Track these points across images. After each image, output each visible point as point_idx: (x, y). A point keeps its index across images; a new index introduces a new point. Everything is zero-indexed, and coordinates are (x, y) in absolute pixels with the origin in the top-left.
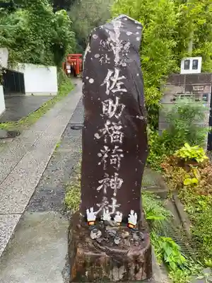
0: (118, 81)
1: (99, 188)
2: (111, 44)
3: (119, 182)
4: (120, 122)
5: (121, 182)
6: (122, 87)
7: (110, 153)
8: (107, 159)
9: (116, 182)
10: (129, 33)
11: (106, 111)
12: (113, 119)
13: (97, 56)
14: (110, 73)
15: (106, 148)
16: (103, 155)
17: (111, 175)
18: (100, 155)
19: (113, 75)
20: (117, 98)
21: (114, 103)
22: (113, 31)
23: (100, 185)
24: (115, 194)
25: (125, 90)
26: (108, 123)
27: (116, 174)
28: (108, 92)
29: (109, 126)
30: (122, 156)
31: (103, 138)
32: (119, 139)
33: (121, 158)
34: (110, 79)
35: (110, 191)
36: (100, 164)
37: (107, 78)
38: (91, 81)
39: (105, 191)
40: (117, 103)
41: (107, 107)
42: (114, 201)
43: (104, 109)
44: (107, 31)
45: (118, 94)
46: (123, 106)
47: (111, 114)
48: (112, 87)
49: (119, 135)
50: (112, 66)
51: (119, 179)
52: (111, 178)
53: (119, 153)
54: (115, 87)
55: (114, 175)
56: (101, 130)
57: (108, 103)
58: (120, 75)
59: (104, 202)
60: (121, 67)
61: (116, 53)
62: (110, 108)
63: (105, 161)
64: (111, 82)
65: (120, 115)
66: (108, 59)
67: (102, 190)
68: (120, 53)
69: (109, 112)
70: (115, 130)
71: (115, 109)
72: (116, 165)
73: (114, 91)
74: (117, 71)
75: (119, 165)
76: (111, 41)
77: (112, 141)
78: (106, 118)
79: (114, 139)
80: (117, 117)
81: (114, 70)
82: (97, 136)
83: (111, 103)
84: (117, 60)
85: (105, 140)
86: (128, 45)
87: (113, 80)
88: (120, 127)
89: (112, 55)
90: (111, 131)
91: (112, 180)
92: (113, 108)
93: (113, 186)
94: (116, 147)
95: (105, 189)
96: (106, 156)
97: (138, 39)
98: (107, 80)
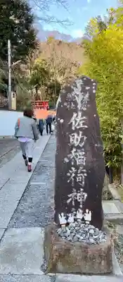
0: (80, 121)
1: (69, 201)
2: (75, 96)
3: (84, 196)
4: (83, 150)
5: (86, 195)
6: (84, 124)
7: (76, 173)
8: (74, 177)
9: (81, 196)
10: (87, 88)
11: (73, 142)
12: (78, 147)
13: (65, 104)
14: (75, 115)
15: (73, 169)
16: (71, 174)
17: (78, 190)
18: (69, 174)
19: (77, 116)
20: (81, 132)
21: (78, 135)
22: (76, 87)
23: (69, 198)
24: (81, 206)
25: (86, 127)
26: (74, 150)
27: (82, 190)
28: (73, 128)
29: (75, 152)
30: (85, 175)
31: (70, 162)
32: (83, 162)
34: (74, 120)
35: (77, 203)
36: (68, 181)
37: (73, 118)
38: (62, 121)
39: (73, 204)
40: (80, 135)
41: (74, 139)
42: (81, 211)
43: (71, 140)
44: (72, 87)
45: (81, 129)
46: (85, 138)
47: (76, 144)
48: (77, 124)
49: (83, 159)
50: (76, 110)
51: (84, 193)
52: (78, 193)
53: (83, 173)
54: (79, 125)
55: (80, 190)
56: (69, 156)
57: (74, 135)
58: (82, 116)
59: (73, 212)
60: (82, 111)
61: (79, 101)
62: (76, 139)
63: (73, 179)
64: (76, 121)
65: (83, 144)
66: (74, 106)
67: (71, 202)
68: (82, 102)
69: (75, 142)
70: (80, 155)
71: (79, 140)
72: (81, 182)
73: (78, 128)
74: (80, 114)
75: (83, 183)
76: (75, 94)
77: (78, 163)
78: (73, 146)
80: (81, 146)
81: (77, 112)
82: (66, 160)
83: (76, 135)
84: (79, 107)
85: (73, 163)
86: (87, 95)
87: (78, 120)
88: (84, 153)
89: (76, 103)
90: (77, 156)
91: (79, 194)
94: (81, 168)
95: (73, 202)
96: (73, 175)
97: (94, 91)
98: (72, 120)
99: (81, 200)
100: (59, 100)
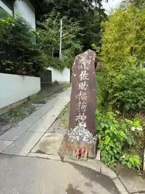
0: (85, 75)
1: (76, 120)
5: (86, 117)
7: (81, 105)
8: (80, 107)
9: (83, 117)
10: (90, 57)
12: (83, 91)
14: (82, 72)
15: (80, 103)
16: (78, 105)
20: (85, 82)
23: (77, 118)
25: (88, 79)
26: (81, 92)
27: (84, 114)
28: (81, 80)
30: (86, 106)
31: (78, 98)
32: (85, 99)
36: (77, 109)
38: (75, 75)
40: (85, 84)
43: (80, 86)
45: (85, 80)
46: (87, 85)
47: (82, 88)
49: (85, 97)
50: (83, 70)
52: (81, 115)
54: (84, 78)
56: (78, 95)
58: (86, 73)
60: (86, 70)
61: (84, 64)
62: (82, 86)
67: (78, 120)
68: (87, 65)
71: (84, 86)
72: (84, 110)
74: (85, 71)
77: (82, 99)
78: (80, 90)
80: (85, 90)
82: (76, 97)
83: (82, 83)
84: (85, 67)
85: (80, 99)
86: (90, 61)
87: (83, 75)
88: (86, 94)
90: (82, 95)
94: (84, 102)
97: (94, 59)
98: (81, 75)
99: (83, 120)
100: (74, 63)
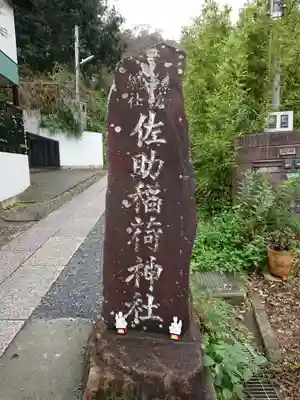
0: (153, 129)
1: (128, 280)
2: (144, 80)
3: (156, 270)
4: (157, 185)
5: (160, 270)
6: (159, 136)
7: (143, 228)
8: (139, 236)
9: (153, 271)
11: (138, 170)
12: (148, 181)
13: (125, 96)
14: (142, 118)
15: (138, 220)
16: (134, 230)
17: (146, 259)
18: (129, 231)
19: (146, 121)
20: (153, 152)
21: (149, 158)
22: (146, 62)
23: (130, 274)
24: (151, 289)
25: (163, 141)
26: (141, 186)
27: (153, 258)
28: (140, 144)
29: (142, 190)
30: (161, 232)
32: (156, 207)
33: (160, 234)
34: (142, 127)
35: (144, 283)
36: (129, 243)
37: (140, 124)
38: (118, 129)
39: (137, 284)
40: (153, 158)
41: (139, 164)
42: (151, 299)
43: (135, 166)
44: (138, 62)
45: (153, 146)
46: (162, 162)
47: (145, 174)
48: (146, 137)
49: (156, 202)
50: (145, 109)
51: (156, 266)
52: (145, 264)
53: (156, 228)
54: (150, 137)
55: (149, 259)
56: (131, 196)
57: (140, 158)
58: (156, 122)
59: (136, 300)
60: (156, 110)
61: (151, 91)
62: (143, 165)
63: (137, 240)
65: (157, 174)
66: (141, 100)
67: (133, 280)
68: (156, 92)
69: (142, 170)
70: (151, 195)
71: (150, 167)
72: (152, 245)
73: (148, 143)
74: (152, 116)
75: (156, 245)
76: (144, 76)
77: (146, 211)
78: (139, 178)
79: (149, 208)
80: (153, 178)
81: (148, 114)
82: (126, 203)
83: (144, 158)
84: (152, 100)
85: (137, 209)
86: (166, 80)
87: (148, 128)
88: (158, 191)
89: (145, 95)
90: (145, 197)
91: (147, 267)
92: (147, 165)
93: (149, 276)
94: (152, 219)
95: (137, 281)
96: (138, 231)
97: (180, 71)
98: (138, 129)
99: (151, 278)
100: (113, 88)
